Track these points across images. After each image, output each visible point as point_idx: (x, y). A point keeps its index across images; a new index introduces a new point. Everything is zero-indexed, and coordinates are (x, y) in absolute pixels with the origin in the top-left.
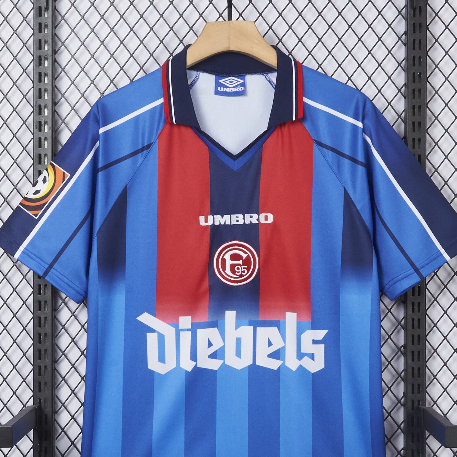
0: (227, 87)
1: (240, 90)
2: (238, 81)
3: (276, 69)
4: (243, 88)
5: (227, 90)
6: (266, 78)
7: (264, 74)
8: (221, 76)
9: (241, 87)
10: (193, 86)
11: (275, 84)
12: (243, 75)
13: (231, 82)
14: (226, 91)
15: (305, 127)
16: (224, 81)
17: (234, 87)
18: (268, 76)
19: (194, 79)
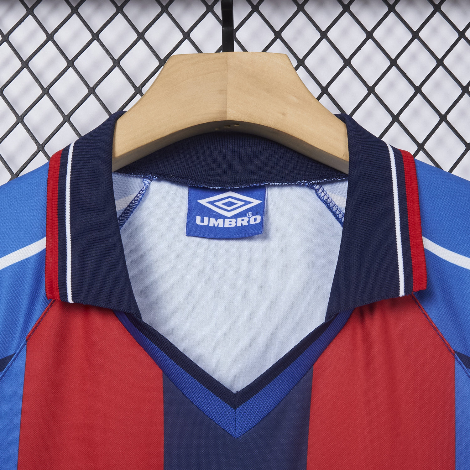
0: (218, 216)
1: (252, 222)
2: (247, 203)
3: (347, 171)
4: (259, 218)
5: (220, 223)
6: (317, 195)
7: (313, 184)
8: (204, 188)
9: (253, 215)
10: (132, 212)
11: (344, 211)
12: (260, 186)
13: (229, 204)
14: (216, 226)
15: (431, 316)
16: (212, 203)
17: (236, 217)
18: (323, 191)
19: (136, 197)
